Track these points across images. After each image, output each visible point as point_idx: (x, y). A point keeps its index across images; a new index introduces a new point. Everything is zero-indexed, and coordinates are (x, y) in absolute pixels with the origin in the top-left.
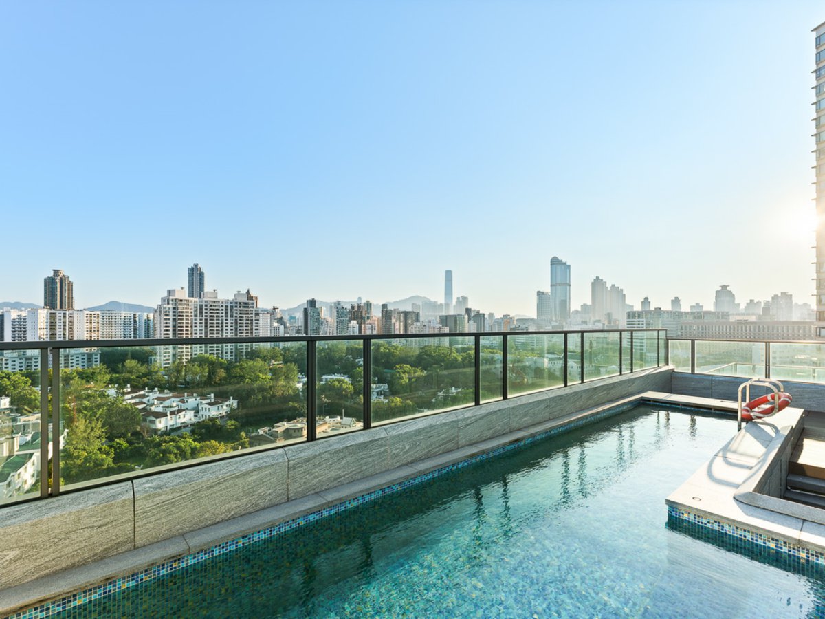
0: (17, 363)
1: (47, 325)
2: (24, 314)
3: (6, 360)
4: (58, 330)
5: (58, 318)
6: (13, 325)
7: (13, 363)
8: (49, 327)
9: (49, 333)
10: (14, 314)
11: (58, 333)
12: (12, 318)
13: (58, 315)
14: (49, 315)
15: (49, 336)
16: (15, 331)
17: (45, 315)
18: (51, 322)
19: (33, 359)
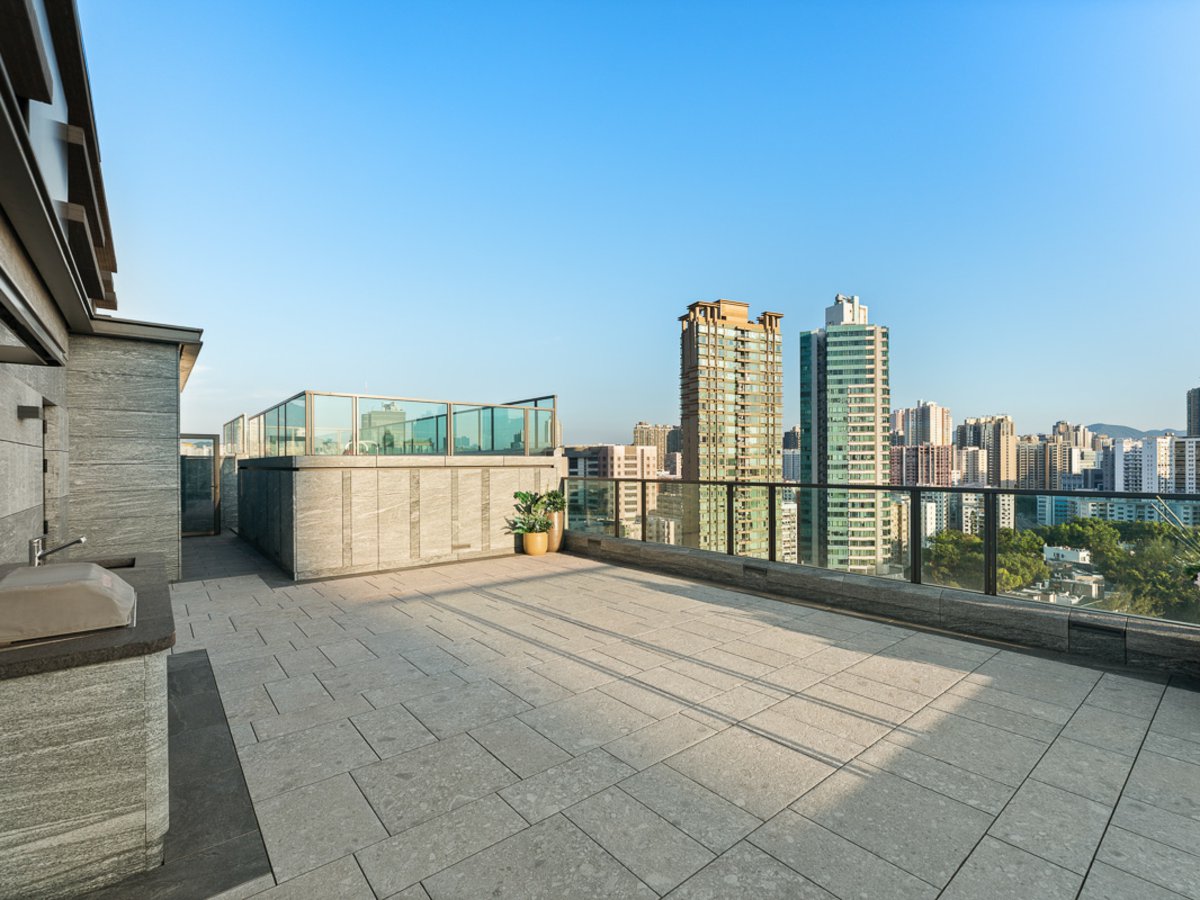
0: (1125, 511)
1: (1171, 460)
2: (1140, 444)
3: (1111, 506)
4: (1187, 467)
5: (1187, 449)
6: (1125, 460)
7: (1121, 511)
8: (1174, 463)
9: (1174, 472)
10: (1127, 445)
11: (1187, 472)
12: (1125, 450)
13: (1187, 445)
14: (1174, 444)
15: (1174, 476)
16: (1128, 468)
17: (1168, 445)
18: (1177, 456)
19: (1147, 507)
